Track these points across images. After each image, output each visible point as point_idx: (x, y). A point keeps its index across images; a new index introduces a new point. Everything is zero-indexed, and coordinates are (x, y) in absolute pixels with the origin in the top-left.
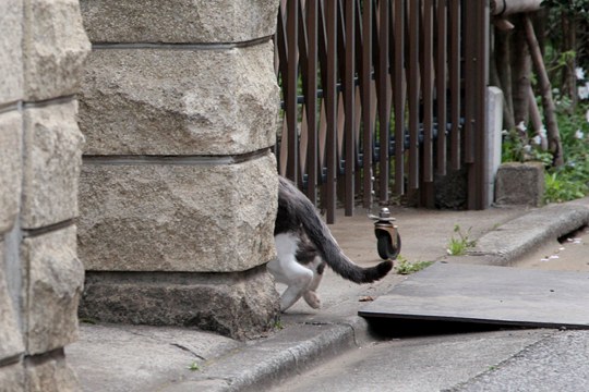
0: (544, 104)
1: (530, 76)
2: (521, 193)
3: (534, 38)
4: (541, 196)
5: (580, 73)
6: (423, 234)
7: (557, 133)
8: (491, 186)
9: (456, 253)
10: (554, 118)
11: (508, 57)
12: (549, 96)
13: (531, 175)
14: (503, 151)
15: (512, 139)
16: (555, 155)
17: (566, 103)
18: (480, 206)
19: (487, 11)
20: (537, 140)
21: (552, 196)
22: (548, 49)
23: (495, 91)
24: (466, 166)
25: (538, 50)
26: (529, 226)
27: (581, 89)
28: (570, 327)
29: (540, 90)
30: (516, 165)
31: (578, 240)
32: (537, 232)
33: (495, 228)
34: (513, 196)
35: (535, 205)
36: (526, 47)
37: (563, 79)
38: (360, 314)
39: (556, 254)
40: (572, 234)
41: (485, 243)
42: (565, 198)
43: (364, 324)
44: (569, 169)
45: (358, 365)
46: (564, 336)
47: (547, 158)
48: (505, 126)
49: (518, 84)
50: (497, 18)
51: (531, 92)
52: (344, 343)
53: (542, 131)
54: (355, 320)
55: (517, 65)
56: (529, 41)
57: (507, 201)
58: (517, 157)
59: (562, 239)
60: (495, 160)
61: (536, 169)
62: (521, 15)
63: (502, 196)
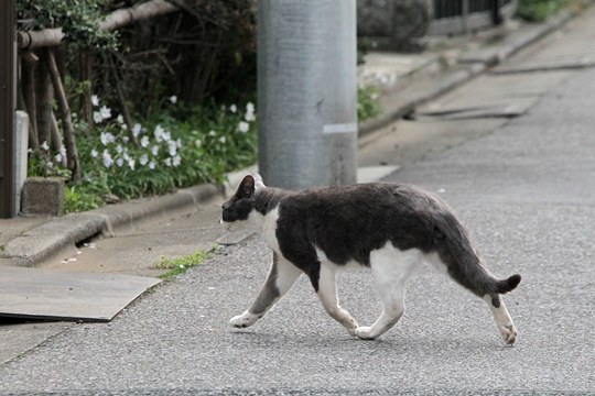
0: (64, 126)
1: (52, 102)
2: (44, 203)
3: (56, 69)
4: (62, 207)
5: (95, 100)
7: (76, 152)
8: (18, 198)
10: (73, 139)
11: (33, 85)
12: (69, 119)
13: (53, 188)
14: (29, 167)
15: (37, 157)
16: (74, 170)
17: (84, 126)
19: (15, 44)
20: (58, 158)
21: (70, 206)
22: (68, 78)
23: (22, 115)
25: (59, 79)
26: (51, 233)
27: (96, 114)
29: (60, 114)
30: (40, 179)
31: (93, 245)
32: (58, 238)
33: (21, 234)
34: (37, 207)
35: (56, 214)
36: (49, 77)
37: (81, 105)
39: (74, 257)
40: (88, 240)
41: (13, 247)
42: (82, 208)
44: (86, 184)
46: (81, 328)
47: (67, 174)
48: (31, 145)
49: (42, 108)
50: (23, 51)
51: (53, 116)
53: (63, 150)
55: (41, 92)
56: (51, 72)
57: (31, 211)
58: (41, 173)
59: (79, 244)
60: (22, 175)
61: (55, 184)
62: (44, 50)
63: (27, 206)
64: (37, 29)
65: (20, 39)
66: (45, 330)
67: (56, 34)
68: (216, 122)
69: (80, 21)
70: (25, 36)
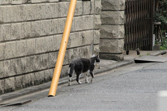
0: (161, 38)
1: (159, 34)
2: (157, 48)
3: (160, 28)
4: (160, 49)
5: (166, 33)
6: (143, 53)
7: (163, 41)
8: (153, 48)
9: (147, 55)
10: (162, 39)
11: (156, 31)
12: (162, 36)
14: (155, 43)
15: (156, 42)
16: (162, 44)
17: (164, 37)
18: (151, 50)
19: (153, 24)
20: (160, 42)
22: (162, 31)
24: (150, 45)
25: (160, 30)
26: (157, 52)
27: (166, 36)
28: (160, 62)
29: (160, 36)
30: (156, 45)
34: (156, 49)
37: (164, 34)
38: (134, 60)
39: (161, 56)
40: (164, 54)
41: (151, 54)
42: (163, 50)
43: (134, 61)
44: (164, 46)
45: (133, 65)
46: (159, 63)
47: (161, 44)
48: (155, 40)
49: (158, 35)
50: (155, 25)
51: (159, 36)
52: (132, 63)
53: (160, 41)
54: (133, 60)
55: (158, 32)
59: (162, 54)
60: (154, 44)
61: (159, 46)
62: (158, 25)
63: (154, 49)
64: (157, 22)
65: (154, 23)
66: (154, 63)
67: (160, 23)
69: (163, 21)
70: (155, 23)
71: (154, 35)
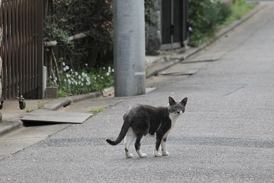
2: (52, 94)
3: (53, 54)
4: (57, 95)
5: (64, 64)
7: (60, 80)
8: (44, 93)
9: (39, 108)
10: (59, 76)
13: (54, 90)
15: (49, 81)
17: (61, 72)
18: (41, 98)
19: (43, 46)
21: (60, 96)
24: (38, 87)
25: (54, 57)
27: (64, 68)
31: (68, 107)
32: (58, 104)
33: (48, 103)
34: (50, 96)
35: (56, 98)
36: (51, 56)
38: (21, 120)
39: (63, 110)
41: (46, 106)
42: (63, 97)
43: (22, 123)
50: (45, 48)
52: (18, 127)
54: (20, 121)
55: (49, 61)
56: (52, 55)
57: (48, 97)
59: (64, 106)
60: (45, 86)
61: (56, 89)
62: (50, 47)
63: (47, 96)
64: (48, 41)
65: (44, 44)
67: (54, 43)
68: (99, 73)
69: (62, 38)
70: (45, 43)
71: (45, 68)
